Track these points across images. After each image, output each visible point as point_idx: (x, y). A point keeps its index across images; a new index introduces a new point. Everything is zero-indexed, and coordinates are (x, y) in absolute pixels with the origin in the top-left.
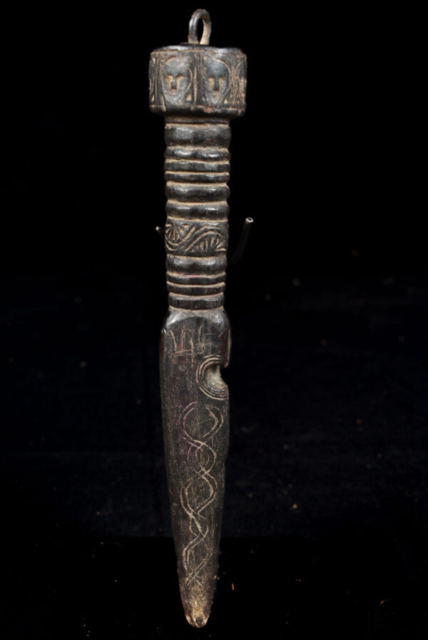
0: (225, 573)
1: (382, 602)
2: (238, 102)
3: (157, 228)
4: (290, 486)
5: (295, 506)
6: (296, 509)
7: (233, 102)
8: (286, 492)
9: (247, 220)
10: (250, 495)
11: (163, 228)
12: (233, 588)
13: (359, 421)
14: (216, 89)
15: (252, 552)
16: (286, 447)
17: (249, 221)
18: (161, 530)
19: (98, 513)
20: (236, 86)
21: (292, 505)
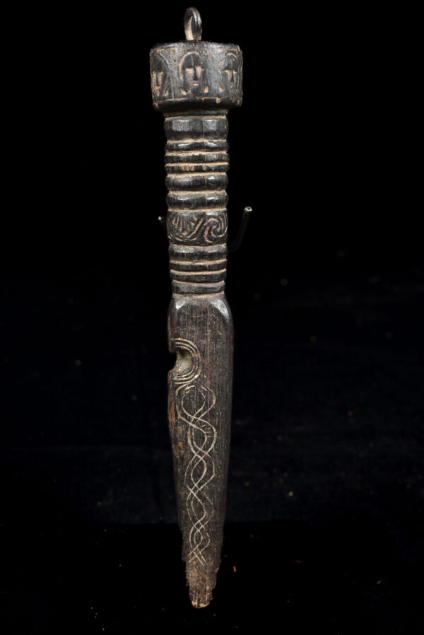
0: (226, 556)
1: (379, 582)
3: (160, 218)
4: (286, 475)
5: (291, 494)
6: (293, 496)
8: (281, 481)
9: (247, 209)
10: (247, 484)
12: (235, 570)
13: (350, 413)
16: (280, 438)
17: (248, 210)
18: (161, 518)
21: (288, 493)
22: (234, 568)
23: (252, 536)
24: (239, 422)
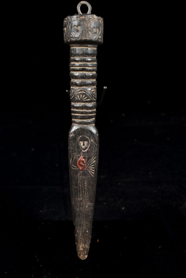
0: (94, 235)
1: (160, 247)
3: (67, 91)
4: (121, 200)
5: (123, 208)
6: (124, 209)
8: (119, 203)
9: (104, 87)
10: (105, 204)
12: (98, 241)
13: (150, 173)
16: (119, 184)
18: (67, 218)
19: (41, 211)
21: (122, 208)
23: (106, 226)
24: (102, 176)
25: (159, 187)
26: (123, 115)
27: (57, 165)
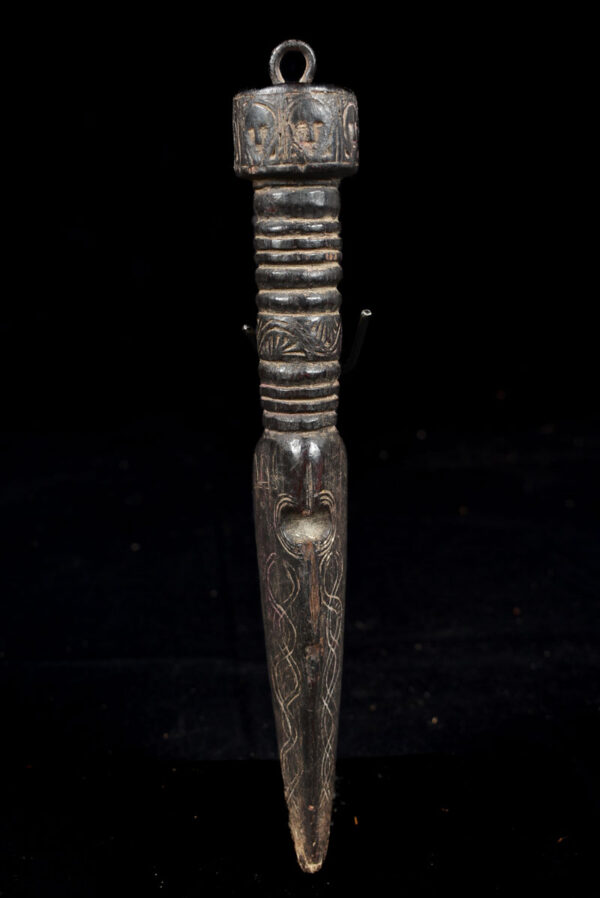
0: (343, 803)
2: (295, 155)
3: (245, 327)
4: (427, 695)
5: (435, 720)
6: (438, 723)
7: (285, 156)
8: (421, 702)
9: (364, 313)
10: (373, 707)
11: (253, 325)
12: (356, 822)
13: (517, 611)
14: (258, 142)
15: (380, 776)
16: (418, 647)
17: (366, 313)
18: (252, 754)
20: (287, 134)
21: (431, 719)
22: (356, 819)
24: (360, 625)
25: (547, 653)
26: (421, 435)
27: (214, 593)
